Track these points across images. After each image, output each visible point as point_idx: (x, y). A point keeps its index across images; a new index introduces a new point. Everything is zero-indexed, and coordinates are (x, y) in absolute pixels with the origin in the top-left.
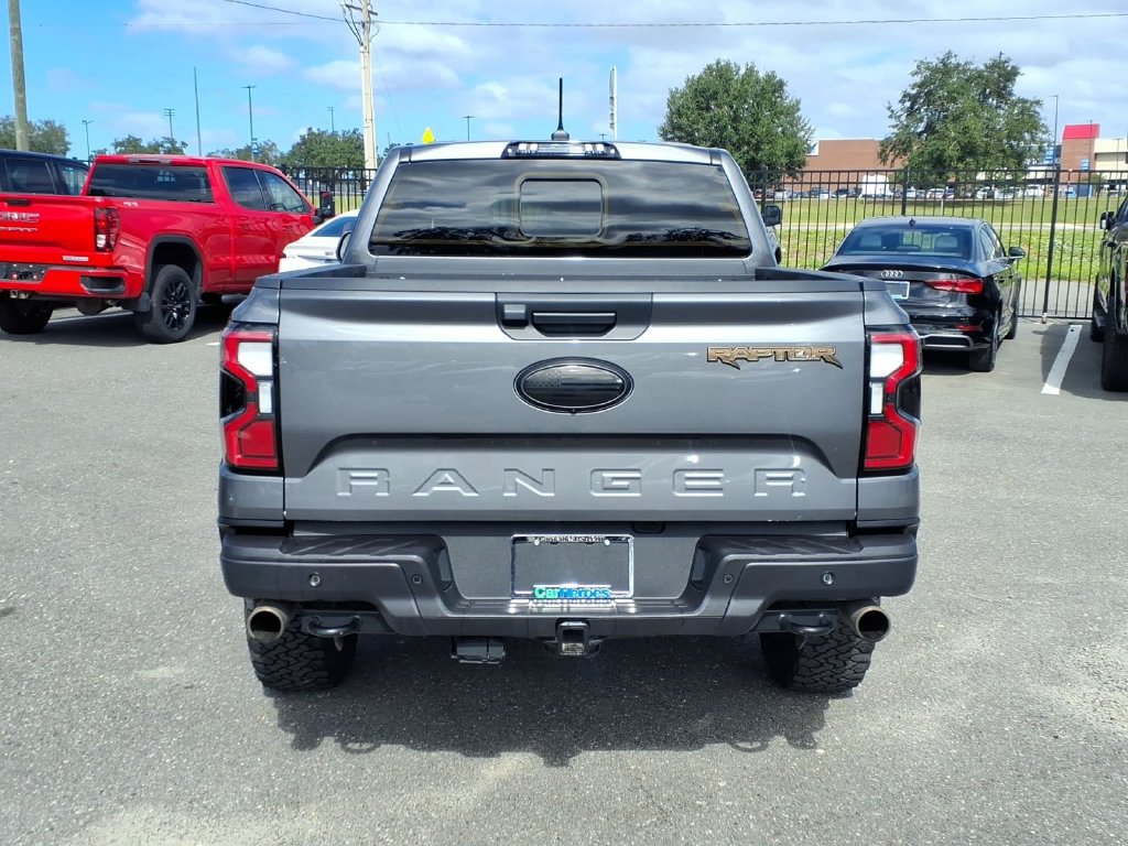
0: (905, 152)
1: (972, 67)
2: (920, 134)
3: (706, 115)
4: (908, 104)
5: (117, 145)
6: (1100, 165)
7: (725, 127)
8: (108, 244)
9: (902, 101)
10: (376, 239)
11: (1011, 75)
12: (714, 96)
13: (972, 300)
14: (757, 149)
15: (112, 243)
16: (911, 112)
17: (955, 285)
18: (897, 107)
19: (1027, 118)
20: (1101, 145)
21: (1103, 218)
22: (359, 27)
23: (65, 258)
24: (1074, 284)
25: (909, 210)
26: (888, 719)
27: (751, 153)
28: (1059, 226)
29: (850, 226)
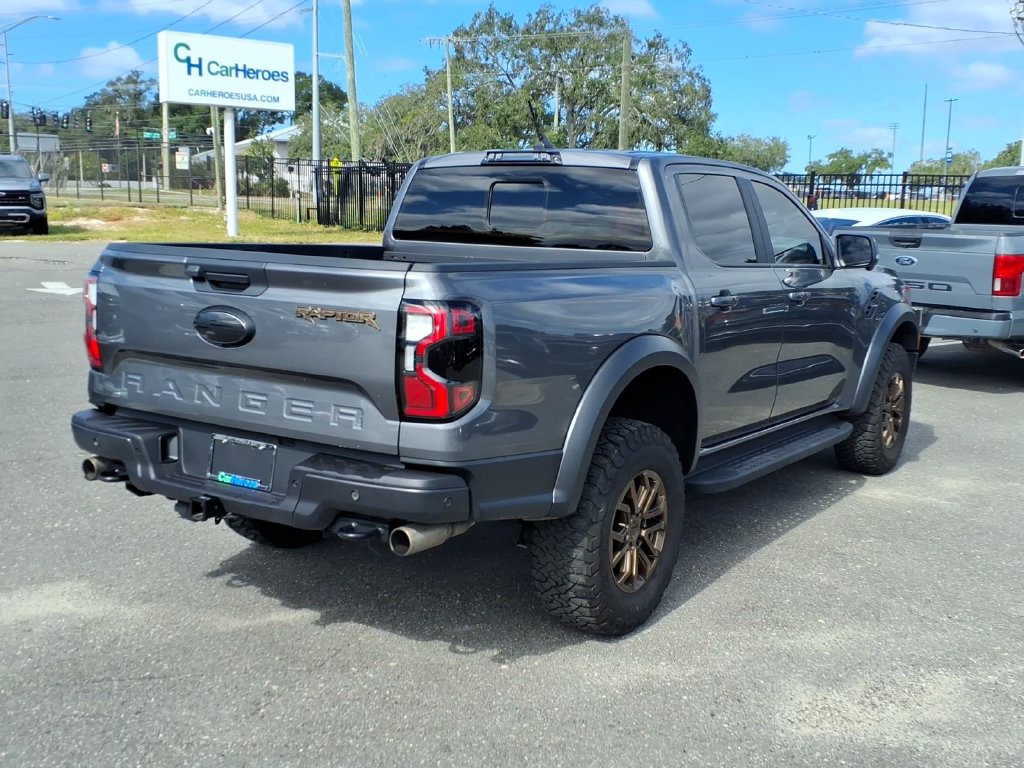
10: (399, 228)
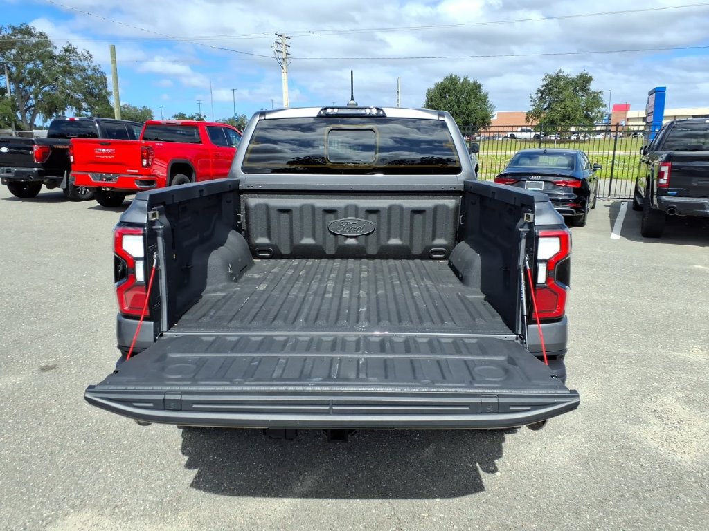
0: (538, 117)
1: (569, 77)
2: (545, 109)
3: (444, 100)
4: (539, 95)
5: (175, 117)
6: (630, 123)
7: (453, 106)
8: (148, 164)
9: (537, 94)
11: (589, 80)
12: (448, 91)
13: (576, 191)
14: (469, 116)
15: (150, 163)
16: (541, 98)
17: (567, 183)
18: (534, 96)
19: (596, 100)
20: (631, 114)
21: (642, 149)
22: (282, 60)
23: (128, 171)
24: (624, 181)
25: (542, 145)
26: (538, 449)
27: (466, 118)
28: (617, 153)
29: (513, 153)
